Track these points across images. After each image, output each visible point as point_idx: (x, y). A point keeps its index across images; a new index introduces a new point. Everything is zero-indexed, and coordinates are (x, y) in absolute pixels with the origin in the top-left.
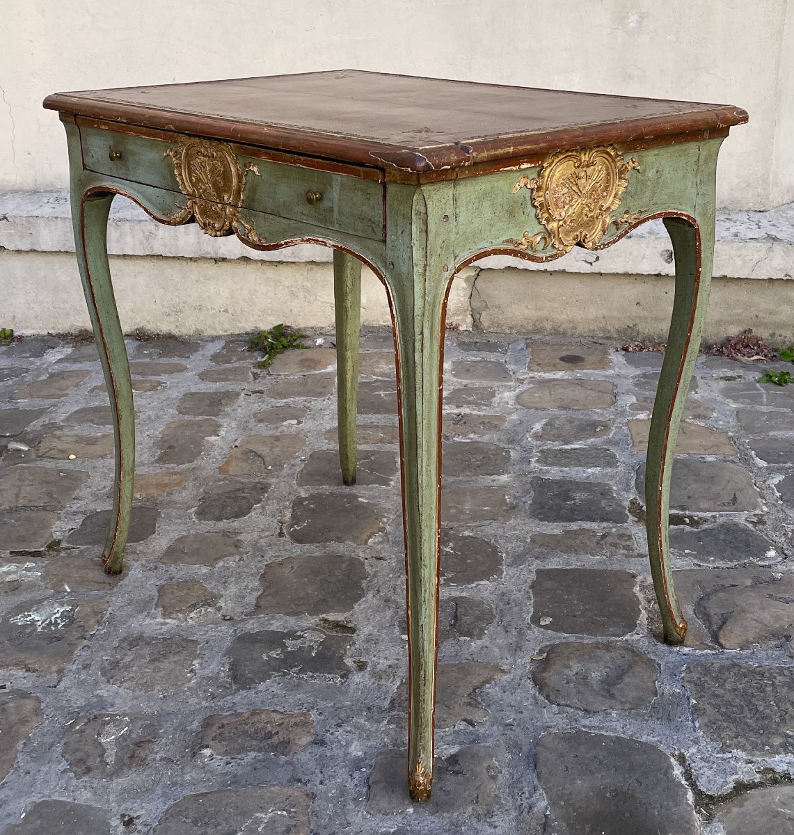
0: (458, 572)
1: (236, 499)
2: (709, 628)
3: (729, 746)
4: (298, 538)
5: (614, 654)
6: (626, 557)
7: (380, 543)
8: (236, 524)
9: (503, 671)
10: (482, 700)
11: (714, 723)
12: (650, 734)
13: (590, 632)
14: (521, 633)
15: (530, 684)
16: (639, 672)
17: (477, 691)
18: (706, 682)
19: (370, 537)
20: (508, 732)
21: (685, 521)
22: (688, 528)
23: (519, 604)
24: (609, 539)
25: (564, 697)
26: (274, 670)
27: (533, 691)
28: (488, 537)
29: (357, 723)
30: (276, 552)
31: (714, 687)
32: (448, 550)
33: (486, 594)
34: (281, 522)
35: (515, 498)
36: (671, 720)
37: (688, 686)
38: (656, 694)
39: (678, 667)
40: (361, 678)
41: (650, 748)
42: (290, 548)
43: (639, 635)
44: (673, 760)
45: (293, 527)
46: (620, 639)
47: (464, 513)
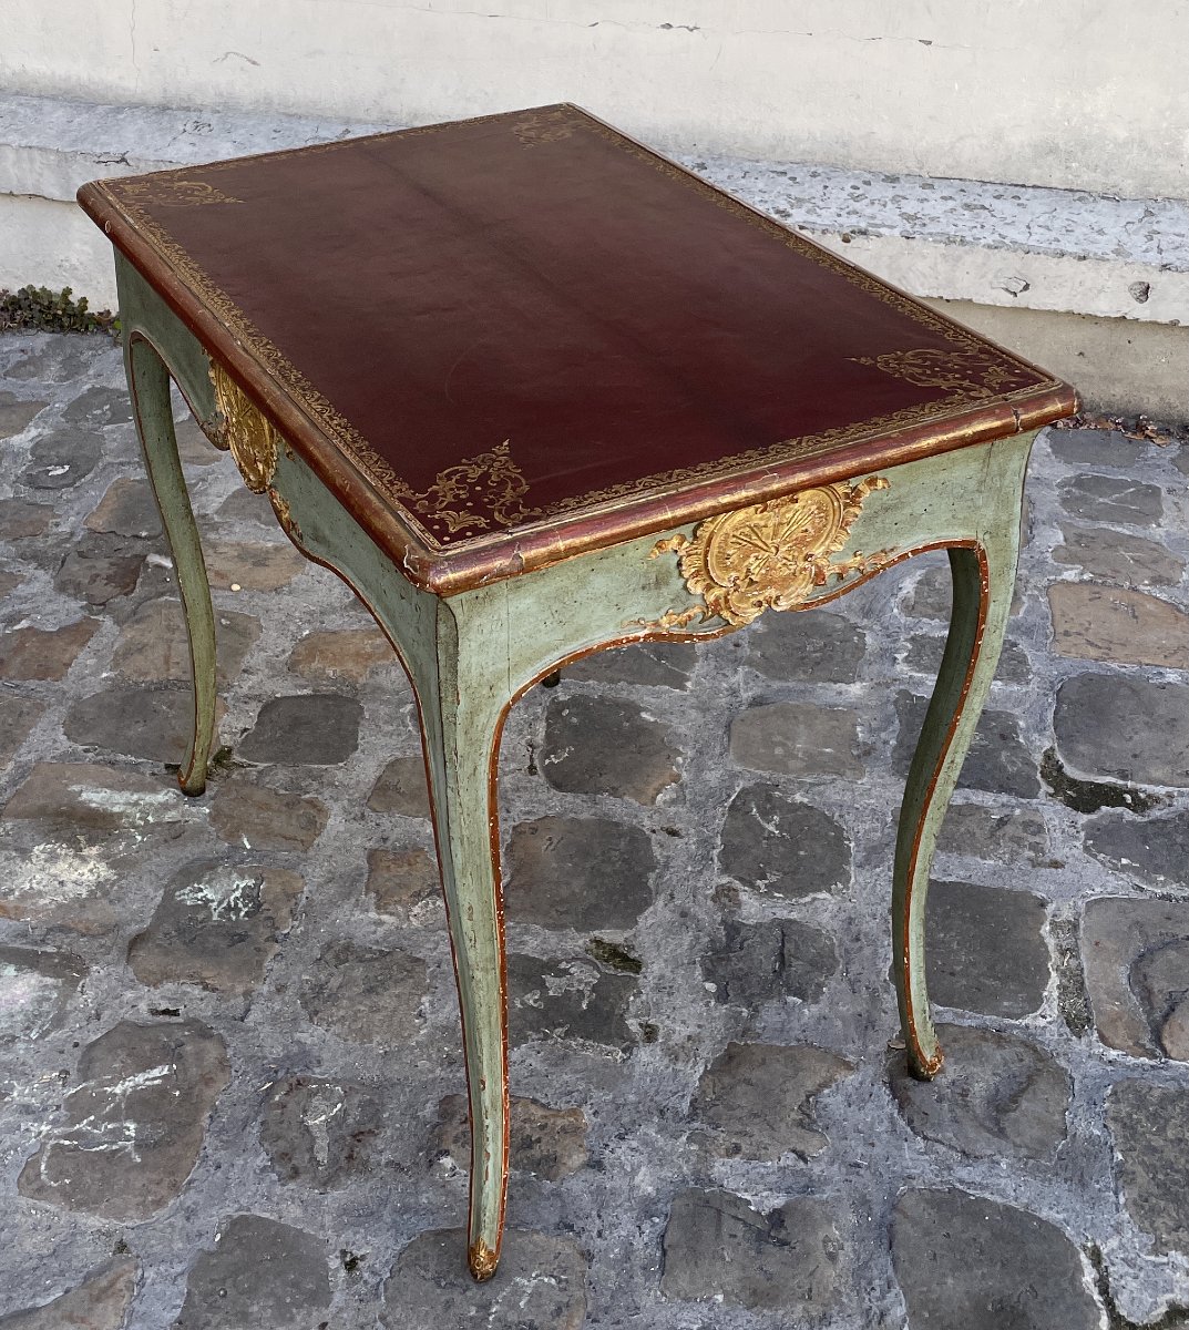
0: (785, 874)
2: (1149, 1013)
3: (1166, 1244)
4: (559, 780)
5: (1008, 1053)
6: (1034, 866)
7: (673, 802)
10: (819, 1116)
11: (1146, 1201)
12: (1054, 1206)
13: (976, 1006)
14: (874, 997)
15: (885, 1094)
16: (1044, 1092)
17: (811, 1100)
18: (1139, 1121)
19: (659, 792)
20: (854, 1178)
21: (1124, 799)
22: (1129, 815)
23: (873, 942)
24: (1009, 829)
25: (933, 1125)
26: (532, 1029)
27: (889, 1109)
28: (830, 806)
29: (646, 1134)
30: (526, 805)
31: (1151, 1133)
32: (771, 828)
33: (825, 918)
34: (531, 746)
35: (871, 731)
36: (1083, 1185)
37: (1112, 1126)
38: (1064, 1133)
39: (1099, 1088)
40: (651, 1055)
41: (1052, 1232)
42: (545, 797)
43: (1046, 1019)
44: (1084, 1259)
45: (548, 758)
46: (1017, 1022)
47: (796, 757)
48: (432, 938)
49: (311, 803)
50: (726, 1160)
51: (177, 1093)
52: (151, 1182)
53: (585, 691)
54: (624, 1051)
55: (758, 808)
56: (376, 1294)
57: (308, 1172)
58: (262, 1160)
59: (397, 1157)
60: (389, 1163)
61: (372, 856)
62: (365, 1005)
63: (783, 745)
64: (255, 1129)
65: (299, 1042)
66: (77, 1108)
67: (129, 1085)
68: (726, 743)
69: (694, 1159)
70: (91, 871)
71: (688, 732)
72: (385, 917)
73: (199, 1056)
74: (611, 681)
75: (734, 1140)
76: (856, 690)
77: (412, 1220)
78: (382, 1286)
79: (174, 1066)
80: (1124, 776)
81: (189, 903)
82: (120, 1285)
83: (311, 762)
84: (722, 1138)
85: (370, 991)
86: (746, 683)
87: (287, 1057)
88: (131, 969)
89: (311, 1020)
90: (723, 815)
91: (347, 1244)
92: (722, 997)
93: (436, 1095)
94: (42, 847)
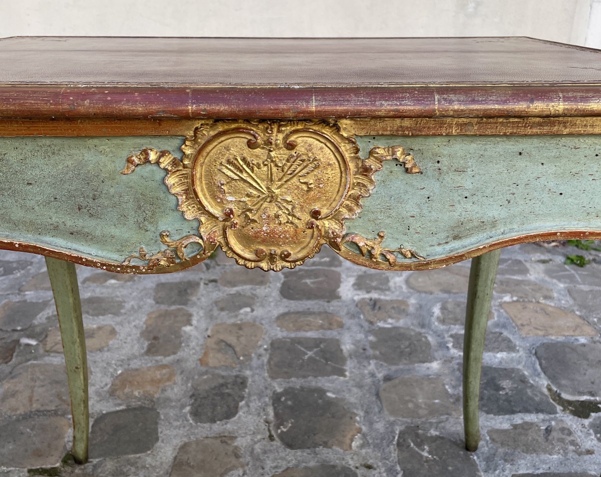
1: (222, 395)
4: (290, 442)
7: (362, 446)
8: (230, 426)
19: (352, 440)
24: (555, 435)
28: (452, 435)
30: (273, 461)
32: (426, 454)
34: (267, 422)
35: (452, 387)
42: (284, 455)
45: (280, 428)
47: (421, 408)
53: (291, 385)
55: (414, 443)
63: (411, 401)
68: (380, 405)
71: (356, 401)
74: (304, 377)
76: (435, 366)
86: (377, 369)
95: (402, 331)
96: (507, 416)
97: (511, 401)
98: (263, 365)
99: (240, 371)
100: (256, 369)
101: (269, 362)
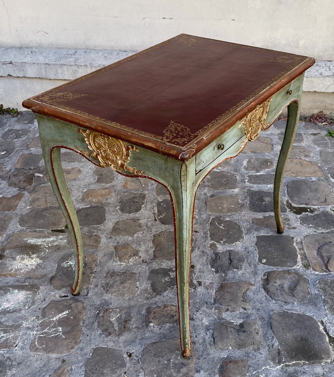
0: (227, 238)
1: (134, 202)
2: (323, 262)
4: (163, 222)
5: (291, 276)
6: (289, 229)
7: (195, 224)
8: (137, 215)
9: (252, 285)
10: (247, 298)
11: (332, 307)
12: (310, 312)
13: (281, 265)
14: (255, 266)
15: (263, 290)
16: (302, 284)
17: (244, 294)
18: (326, 288)
20: (259, 312)
21: (307, 210)
22: (310, 214)
23: (253, 253)
25: (276, 296)
26: (168, 287)
27: (265, 294)
28: (235, 220)
29: (204, 309)
30: (156, 229)
31: (330, 290)
32: (222, 227)
33: (239, 248)
34: (154, 214)
35: (242, 200)
36: (316, 306)
37: (320, 290)
38: (309, 294)
39: (315, 281)
40: (201, 289)
41: (310, 318)
42: (160, 227)
43: (299, 266)
44: (319, 323)
45: (160, 216)
46: (292, 268)
47: (225, 209)
48: (136, 267)
49: (96, 235)
50: (226, 313)
51: (72, 318)
52: (69, 342)
53: (165, 198)
54: (194, 289)
55: (217, 223)
56: (138, 362)
57: (113, 333)
58: (100, 332)
59: (138, 325)
60: (136, 327)
61: (115, 247)
62: (121, 287)
63: (221, 206)
64: (96, 324)
65: (104, 299)
66: (43, 326)
67: (57, 317)
68: (206, 207)
69: (217, 314)
70: (35, 261)
72: (122, 263)
73: (76, 306)
75: (227, 307)
76: (236, 190)
77: (145, 341)
78: (140, 360)
79: (70, 311)
80: (307, 204)
81: (65, 266)
82: (65, 371)
83: (94, 225)
84: (224, 307)
85: (122, 283)
86: (208, 192)
87: (102, 303)
88: (52, 286)
89: (107, 293)
90: (209, 226)
91: (128, 350)
92: (217, 272)
93: (145, 308)
94: (19, 256)
95: (224, 173)
96: (262, 213)
97: (267, 207)
98: (154, 189)
99: (142, 191)
100: (150, 190)
101: (157, 187)
